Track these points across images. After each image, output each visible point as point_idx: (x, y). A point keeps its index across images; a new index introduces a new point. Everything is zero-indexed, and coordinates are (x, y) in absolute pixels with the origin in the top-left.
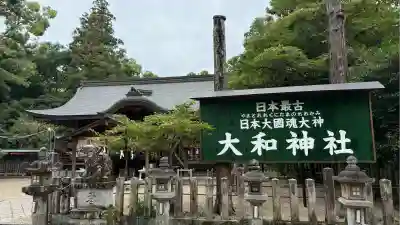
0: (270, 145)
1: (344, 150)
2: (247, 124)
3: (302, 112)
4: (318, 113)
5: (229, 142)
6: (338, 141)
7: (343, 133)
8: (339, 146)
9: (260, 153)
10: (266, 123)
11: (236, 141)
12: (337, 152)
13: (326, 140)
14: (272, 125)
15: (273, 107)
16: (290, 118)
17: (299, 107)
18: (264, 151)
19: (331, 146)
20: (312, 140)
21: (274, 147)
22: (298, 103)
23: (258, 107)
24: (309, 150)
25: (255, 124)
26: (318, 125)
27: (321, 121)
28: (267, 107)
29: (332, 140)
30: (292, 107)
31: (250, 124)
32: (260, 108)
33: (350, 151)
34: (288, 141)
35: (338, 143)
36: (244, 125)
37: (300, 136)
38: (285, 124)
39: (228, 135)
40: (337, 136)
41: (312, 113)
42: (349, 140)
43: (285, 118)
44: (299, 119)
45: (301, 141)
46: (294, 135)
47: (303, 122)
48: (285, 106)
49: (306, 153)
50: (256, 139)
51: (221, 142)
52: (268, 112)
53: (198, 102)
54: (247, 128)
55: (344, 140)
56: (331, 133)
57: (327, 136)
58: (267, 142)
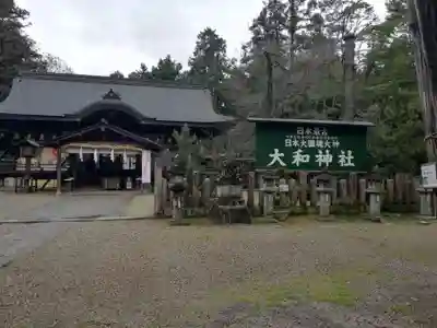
0: (305, 159)
1: (350, 164)
2: (290, 142)
3: (327, 136)
4: (336, 138)
5: (276, 156)
7: (350, 152)
8: (347, 161)
9: (298, 164)
10: (303, 143)
11: (282, 155)
12: (346, 165)
13: (340, 156)
14: (307, 144)
15: (308, 132)
16: (319, 140)
18: (300, 163)
19: (342, 161)
20: (331, 156)
21: (308, 161)
22: (324, 130)
23: (298, 131)
24: (329, 163)
25: (296, 143)
26: (336, 146)
27: (338, 144)
28: (305, 131)
29: (343, 157)
30: (321, 133)
31: (292, 143)
32: (300, 131)
33: (353, 165)
34: (317, 156)
35: (346, 159)
36: (288, 143)
37: (324, 153)
38: (316, 144)
39: (277, 150)
40: (346, 155)
41: (332, 138)
42: (353, 157)
43: (316, 140)
44: (324, 141)
45: (324, 156)
46: (320, 152)
47: (327, 144)
48: (317, 132)
49: (327, 165)
50: (296, 154)
51: (271, 155)
52: (305, 135)
53: (254, 124)
54: (290, 145)
55: (350, 157)
56: (343, 152)
57: (341, 154)
58: (303, 156)
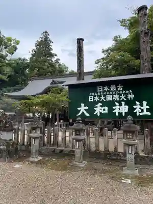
0: (104, 110)
1: (145, 113)
2: (92, 98)
3: (122, 91)
4: (131, 91)
5: (83, 109)
6: (142, 108)
7: (145, 103)
8: (142, 111)
9: (99, 115)
10: (102, 98)
11: (87, 108)
12: (141, 114)
13: (135, 107)
14: (105, 99)
15: (106, 89)
16: (115, 94)
17: (120, 88)
18: (100, 113)
19: (137, 110)
20: (127, 107)
21: (106, 111)
22: (120, 86)
23: (98, 89)
24: (125, 113)
25: (97, 98)
26: (131, 98)
27: (132, 96)
28: (103, 89)
29: (138, 107)
30: (117, 89)
31: (94, 99)
32: (100, 89)
33: (149, 113)
34: (114, 108)
37: (120, 105)
38: (113, 98)
39: (83, 105)
40: (142, 105)
41: (127, 92)
42: (148, 107)
43: (113, 95)
44: (120, 95)
45: (121, 107)
46: (117, 104)
47: (123, 97)
48: (113, 88)
49: (124, 115)
50: (97, 107)
51: (79, 109)
52: (104, 92)
53: (67, 87)
54: (92, 100)
55: (145, 107)
56: (138, 103)
57: (136, 105)
58: (103, 108)
